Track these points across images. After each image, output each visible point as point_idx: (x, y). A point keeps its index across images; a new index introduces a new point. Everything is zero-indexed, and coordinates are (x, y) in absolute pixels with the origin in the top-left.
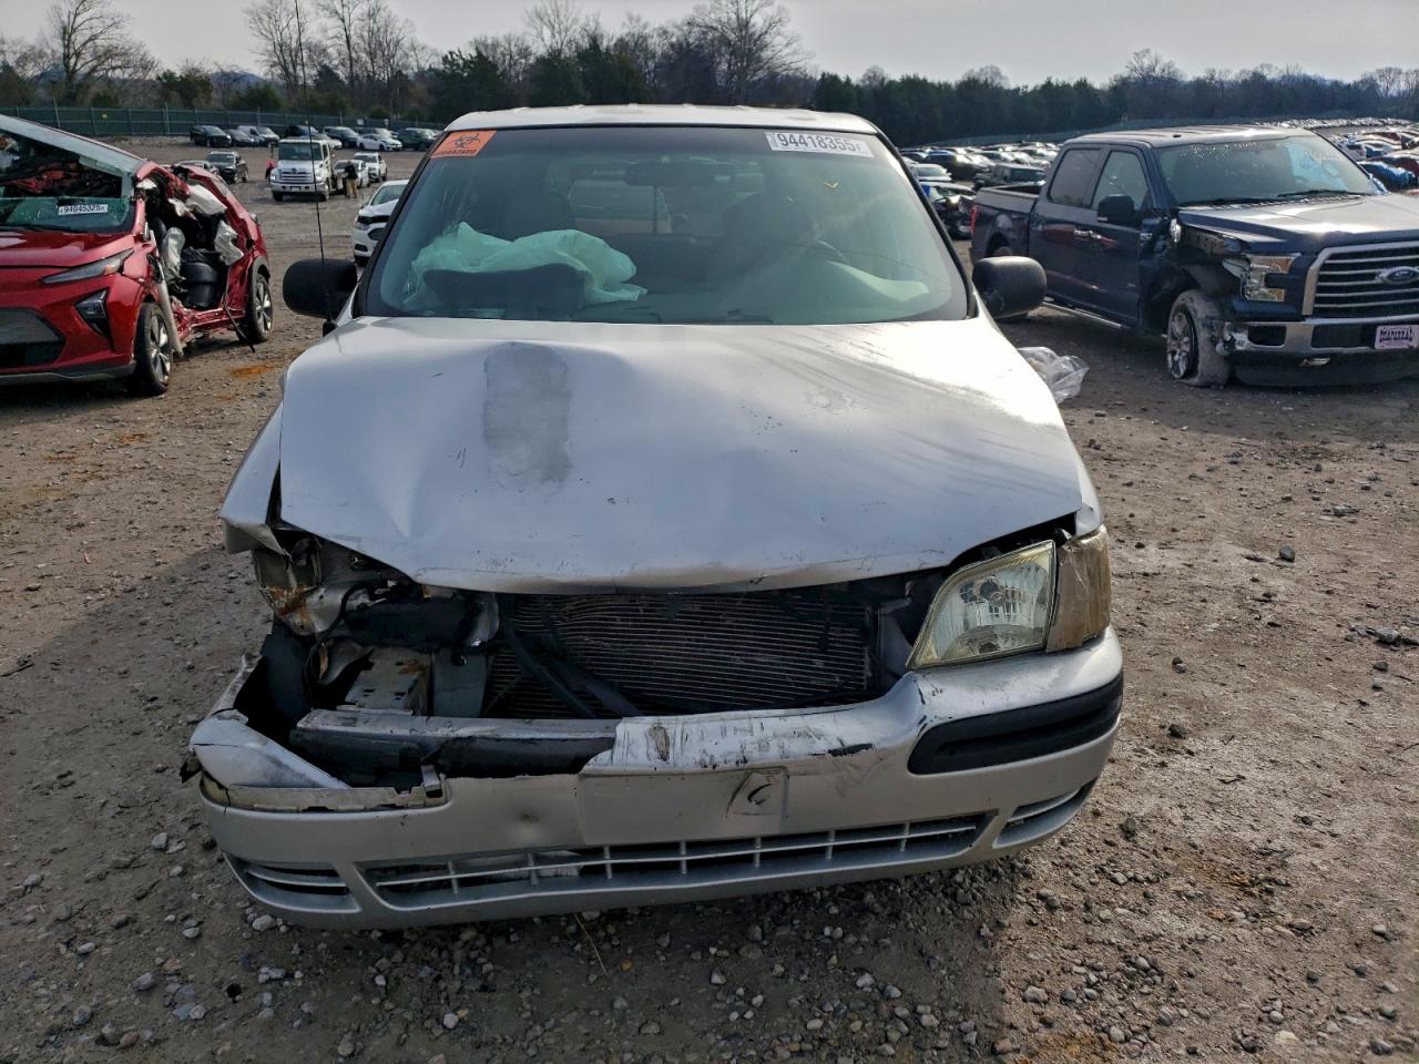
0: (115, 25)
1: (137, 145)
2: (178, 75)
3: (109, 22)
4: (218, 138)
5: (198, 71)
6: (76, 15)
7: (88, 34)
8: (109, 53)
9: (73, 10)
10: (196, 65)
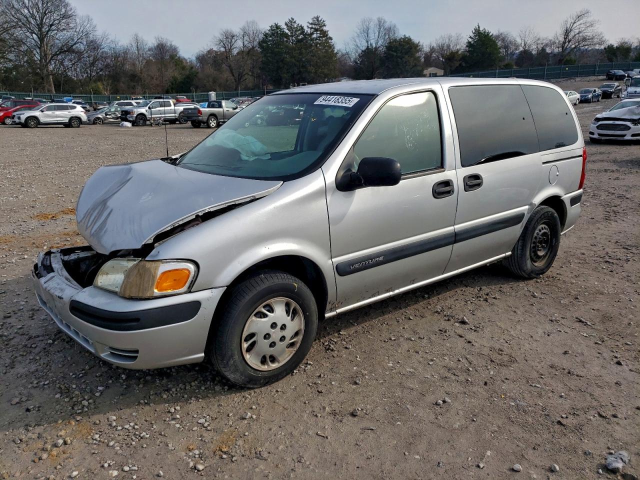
0: (591, 25)
1: (578, 81)
2: (615, 46)
3: (588, 25)
4: (620, 76)
5: (626, 43)
6: (574, 23)
7: (577, 31)
8: (584, 39)
9: (573, 21)
10: (626, 40)
